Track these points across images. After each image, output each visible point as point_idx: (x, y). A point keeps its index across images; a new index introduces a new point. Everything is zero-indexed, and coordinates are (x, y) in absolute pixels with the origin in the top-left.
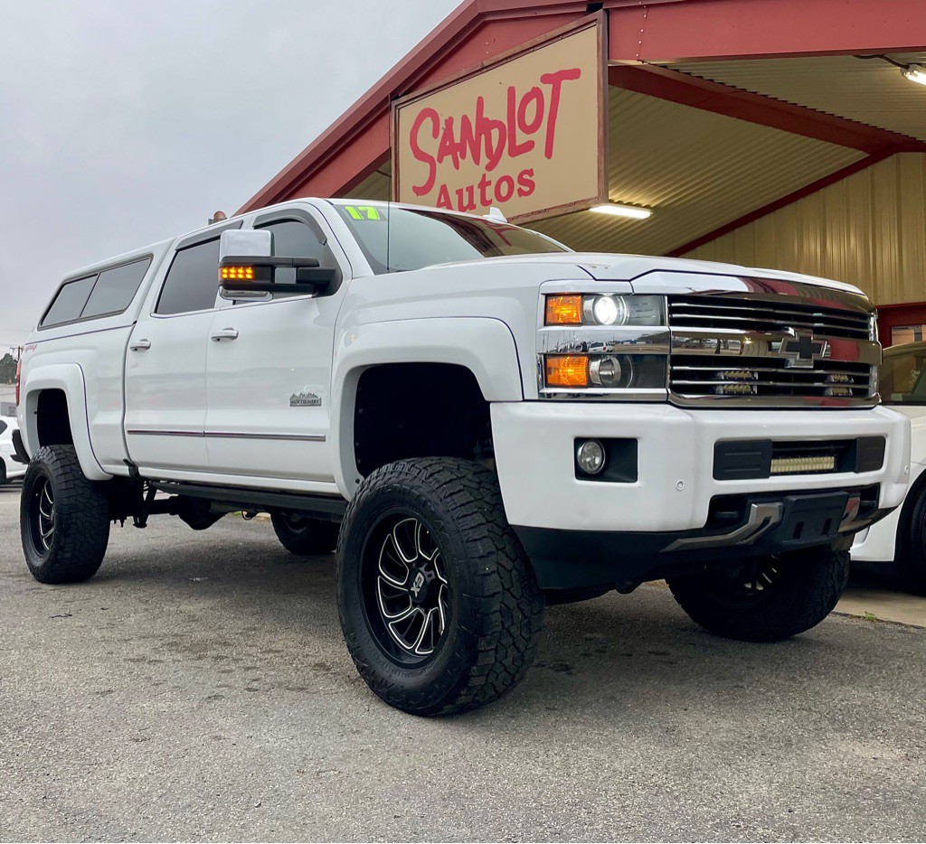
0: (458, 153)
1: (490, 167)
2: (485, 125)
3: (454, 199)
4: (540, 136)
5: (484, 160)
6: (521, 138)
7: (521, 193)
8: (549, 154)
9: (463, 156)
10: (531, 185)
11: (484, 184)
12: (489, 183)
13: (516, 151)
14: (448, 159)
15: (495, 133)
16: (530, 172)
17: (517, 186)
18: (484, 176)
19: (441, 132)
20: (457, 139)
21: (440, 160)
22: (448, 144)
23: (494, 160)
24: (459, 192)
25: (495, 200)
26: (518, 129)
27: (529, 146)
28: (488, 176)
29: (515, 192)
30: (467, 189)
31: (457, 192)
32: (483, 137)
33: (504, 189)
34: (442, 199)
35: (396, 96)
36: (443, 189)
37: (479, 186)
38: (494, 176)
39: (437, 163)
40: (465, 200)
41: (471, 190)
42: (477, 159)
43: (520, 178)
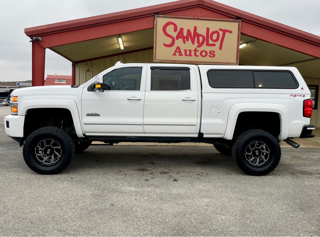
0: (185, 39)
1: (198, 46)
2: (197, 35)
3: (183, 52)
4: (218, 44)
5: (196, 44)
6: (211, 42)
7: (210, 56)
8: (221, 48)
9: (188, 40)
10: (214, 56)
11: (196, 51)
12: (198, 51)
13: (208, 45)
14: (181, 40)
15: (201, 39)
16: (214, 52)
17: (209, 54)
18: (196, 48)
19: (178, 31)
20: (185, 34)
22: (181, 35)
23: (200, 45)
24: (186, 51)
25: (200, 56)
26: (210, 40)
27: (214, 45)
28: (198, 49)
29: (208, 56)
30: (189, 50)
31: (184, 50)
32: (196, 38)
33: (204, 54)
34: (178, 51)
35: (157, 13)
36: (178, 48)
37: (194, 51)
38: (200, 49)
39: (176, 40)
40: (188, 53)
41: (190, 51)
42: (193, 43)
43: (210, 52)
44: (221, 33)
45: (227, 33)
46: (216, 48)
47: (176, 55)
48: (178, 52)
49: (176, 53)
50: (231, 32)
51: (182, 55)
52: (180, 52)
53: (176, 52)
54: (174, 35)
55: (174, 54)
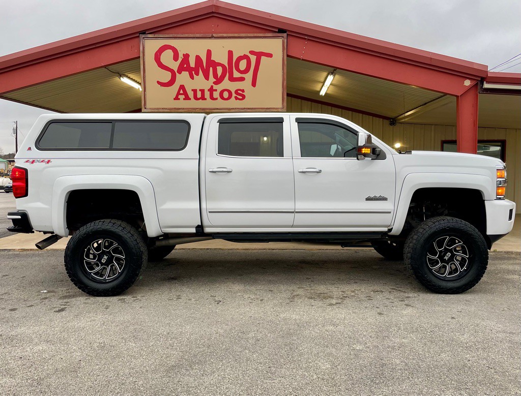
0: (193, 72)
1: (215, 83)
2: (213, 64)
3: (191, 95)
4: (249, 76)
5: (212, 79)
6: (236, 74)
7: (236, 98)
8: (254, 84)
9: (197, 74)
10: (244, 97)
11: (211, 90)
12: (216, 90)
13: (232, 79)
14: (185, 74)
15: (220, 70)
16: (243, 91)
17: (234, 95)
18: (212, 86)
19: (180, 60)
20: (192, 64)
21: (180, 72)
22: (185, 66)
23: (218, 81)
24: (195, 91)
25: (219, 98)
26: (235, 71)
27: (242, 79)
28: (215, 87)
29: (233, 98)
30: (200, 90)
31: (192, 90)
32: (211, 68)
33: (226, 95)
34: (181, 92)
35: (143, 32)
36: (182, 87)
37: (209, 90)
38: (219, 88)
39: (177, 74)
40: (199, 95)
41: (203, 91)
42: (207, 78)
43: (236, 92)
44: (253, 59)
45: (263, 58)
46: (246, 85)
47: (179, 99)
48: (181, 94)
49: (180, 97)
50: (270, 55)
51: (190, 99)
52: (185, 93)
53: (178, 94)
54: (175, 66)
55: (177, 98)
